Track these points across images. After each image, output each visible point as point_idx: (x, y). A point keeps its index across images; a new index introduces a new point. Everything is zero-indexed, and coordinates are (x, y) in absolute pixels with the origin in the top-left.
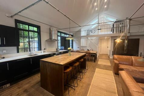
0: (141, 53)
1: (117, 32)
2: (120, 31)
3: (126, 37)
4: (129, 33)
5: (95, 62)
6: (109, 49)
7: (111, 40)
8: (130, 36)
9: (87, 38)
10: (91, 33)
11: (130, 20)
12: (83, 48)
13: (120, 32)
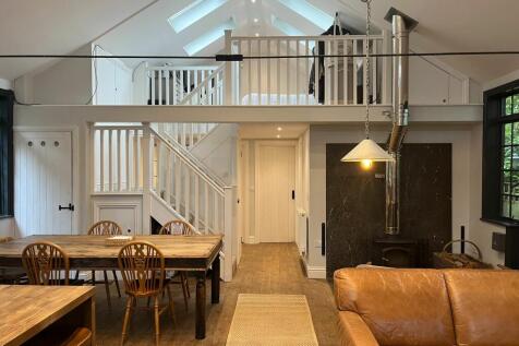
0: (463, 228)
1: (340, 98)
2: (360, 89)
3: (394, 132)
4: (405, 106)
5: (201, 334)
6: (302, 207)
7: (311, 151)
8: (413, 125)
9: (146, 124)
10: (178, 88)
11: (409, 23)
12: (108, 215)
13: (360, 101)
